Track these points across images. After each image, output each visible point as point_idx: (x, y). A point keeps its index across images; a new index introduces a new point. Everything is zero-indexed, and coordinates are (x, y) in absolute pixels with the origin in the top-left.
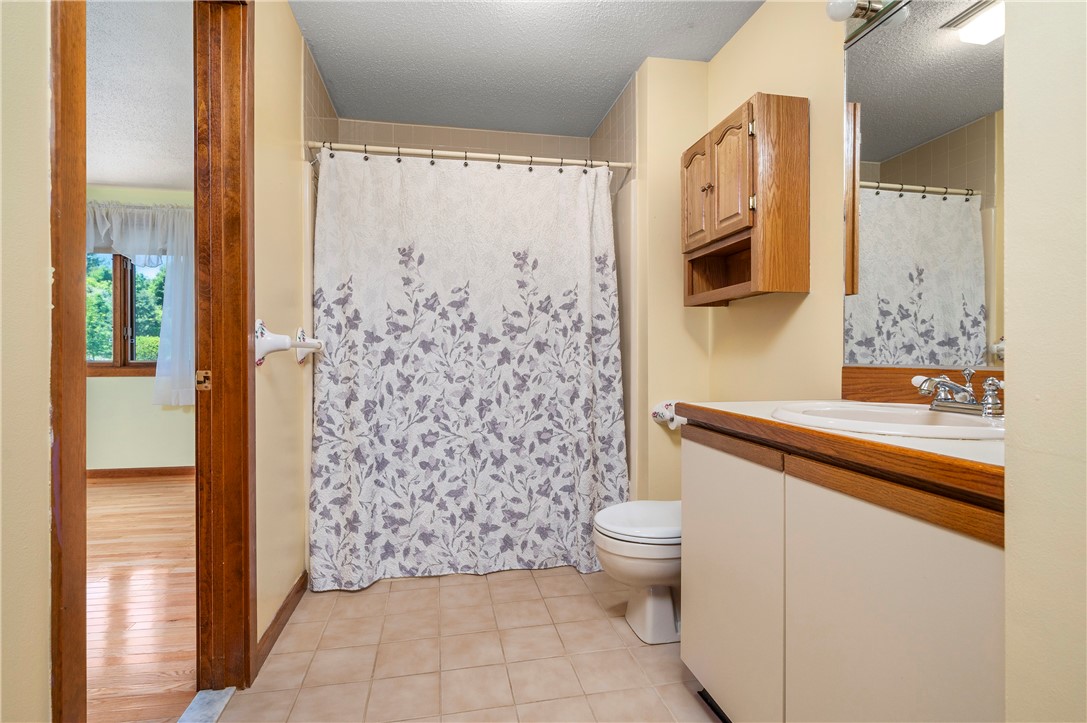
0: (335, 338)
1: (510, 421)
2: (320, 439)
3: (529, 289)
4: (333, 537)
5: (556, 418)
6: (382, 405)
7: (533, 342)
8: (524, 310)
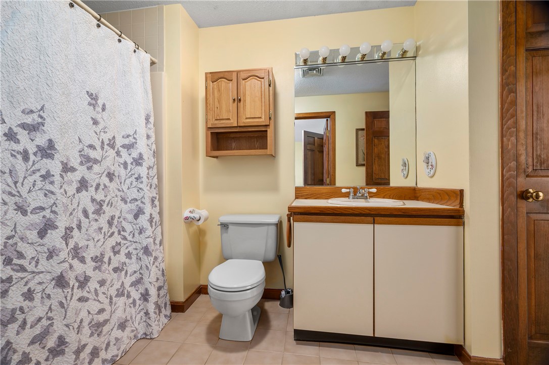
1: (91, 243)
3: (101, 126)
5: (122, 233)
7: (106, 173)
8: (98, 145)
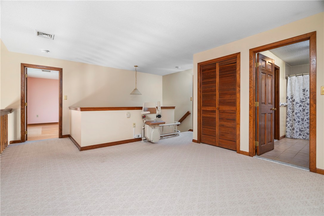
0: (290, 103)
2: (288, 117)
4: (290, 131)
6: (299, 113)
